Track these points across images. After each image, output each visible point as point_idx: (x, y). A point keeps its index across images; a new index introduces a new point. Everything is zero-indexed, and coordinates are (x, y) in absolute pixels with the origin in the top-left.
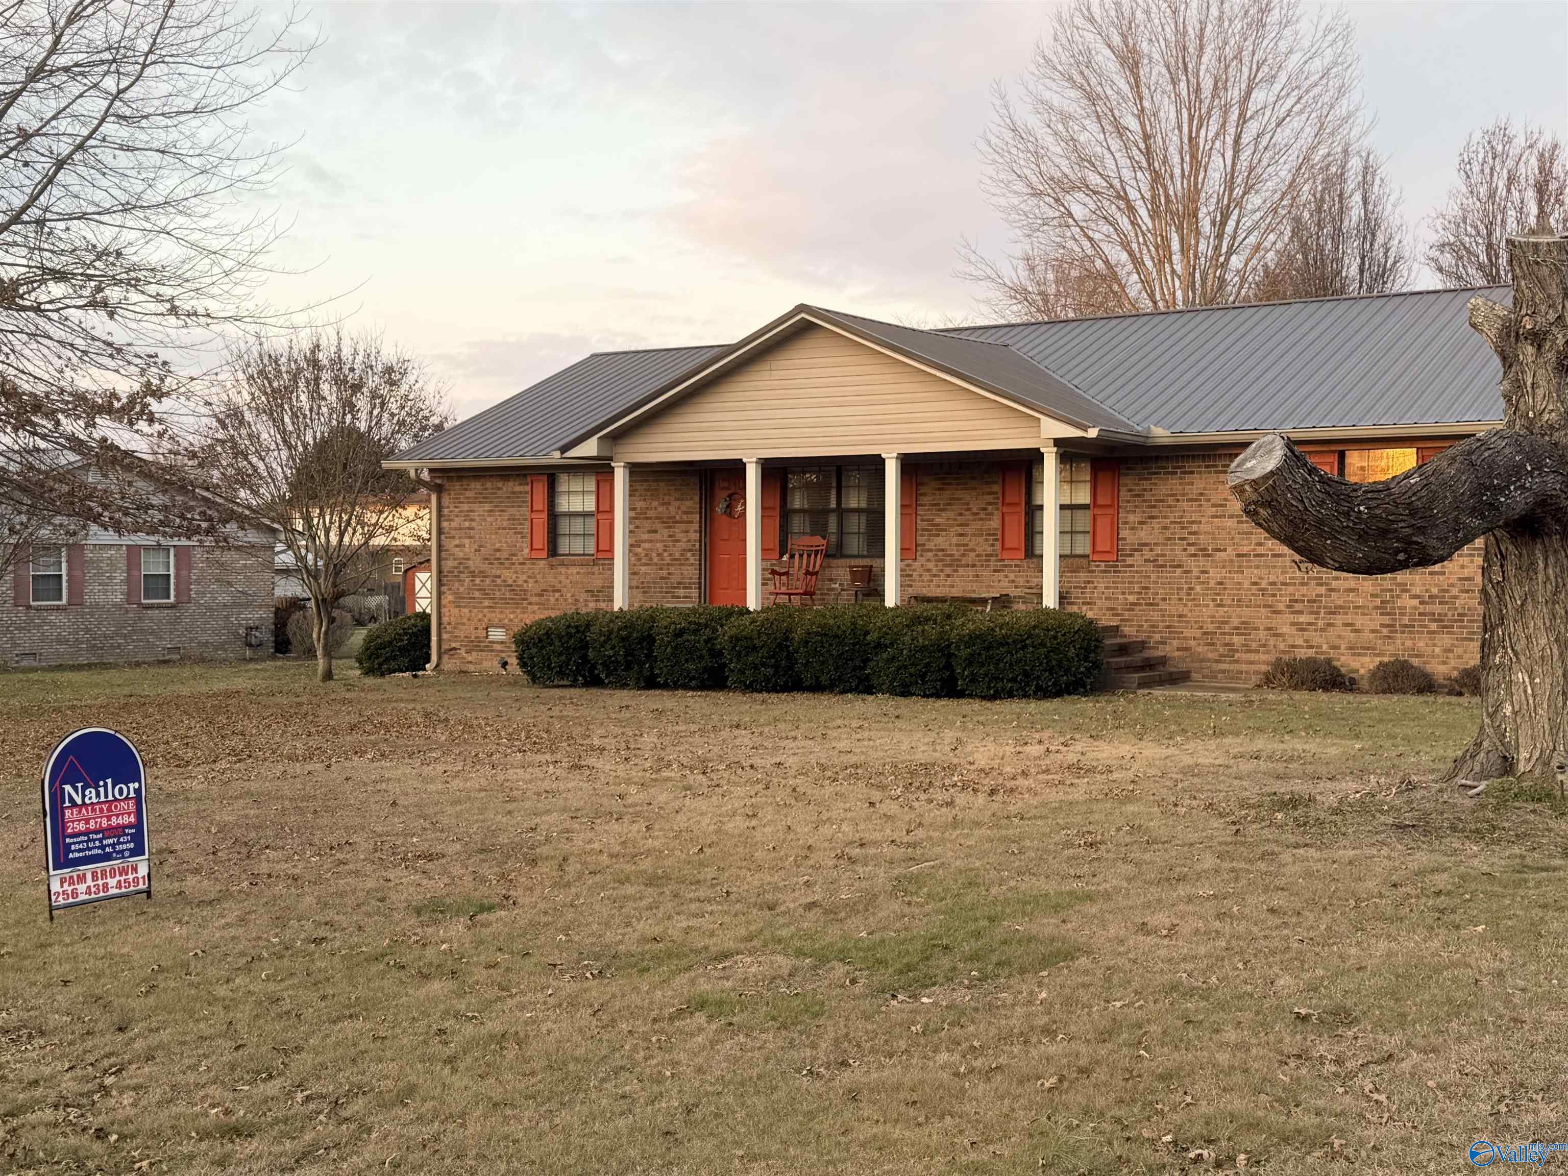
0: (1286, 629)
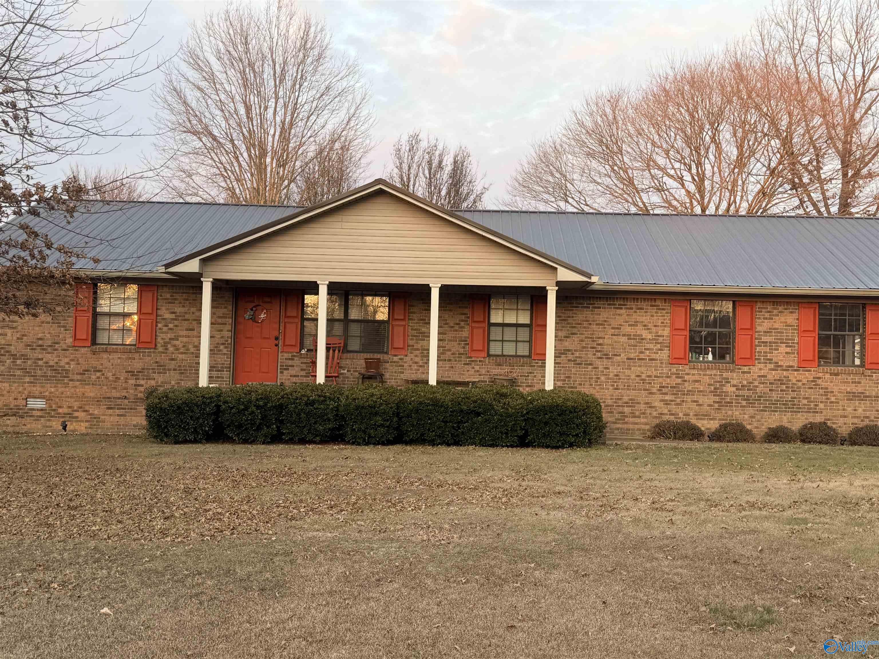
0: (656, 404)
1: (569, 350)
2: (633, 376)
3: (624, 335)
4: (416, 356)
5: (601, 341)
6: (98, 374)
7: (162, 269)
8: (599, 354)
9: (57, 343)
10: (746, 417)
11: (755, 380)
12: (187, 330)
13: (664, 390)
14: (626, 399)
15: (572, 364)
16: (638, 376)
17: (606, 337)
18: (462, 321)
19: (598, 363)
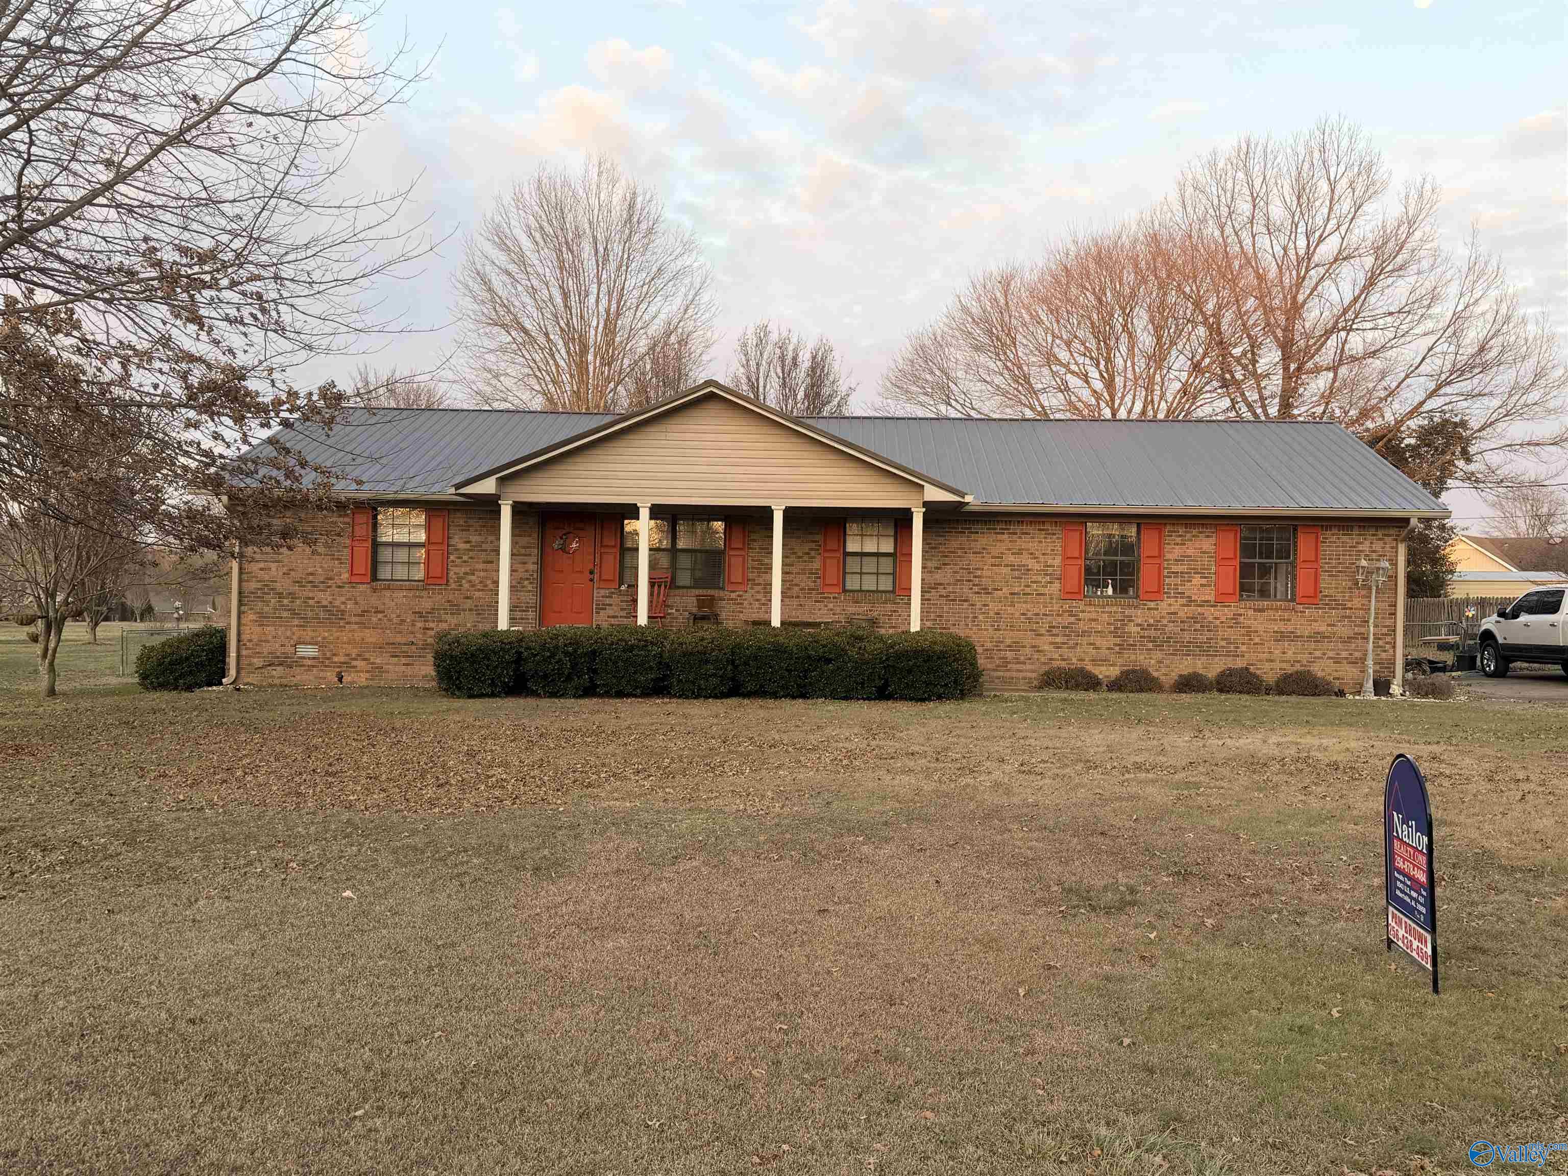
0: (1046, 647)
1: (941, 584)
2: (1017, 615)
3: (1007, 566)
4: (758, 592)
5: (979, 573)
6: (380, 616)
7: (453, 490)
8: (976, 589)
9: (331, 579)
10: (1153, 662)
11: (1163, 617)
12: (484, 562)
13: (1055, 631)
14: (1008, 641)
15: (944, 600)
16: (1023, 614)
17: (986, 567)
18: (812, 549)
19: (975, 598)
